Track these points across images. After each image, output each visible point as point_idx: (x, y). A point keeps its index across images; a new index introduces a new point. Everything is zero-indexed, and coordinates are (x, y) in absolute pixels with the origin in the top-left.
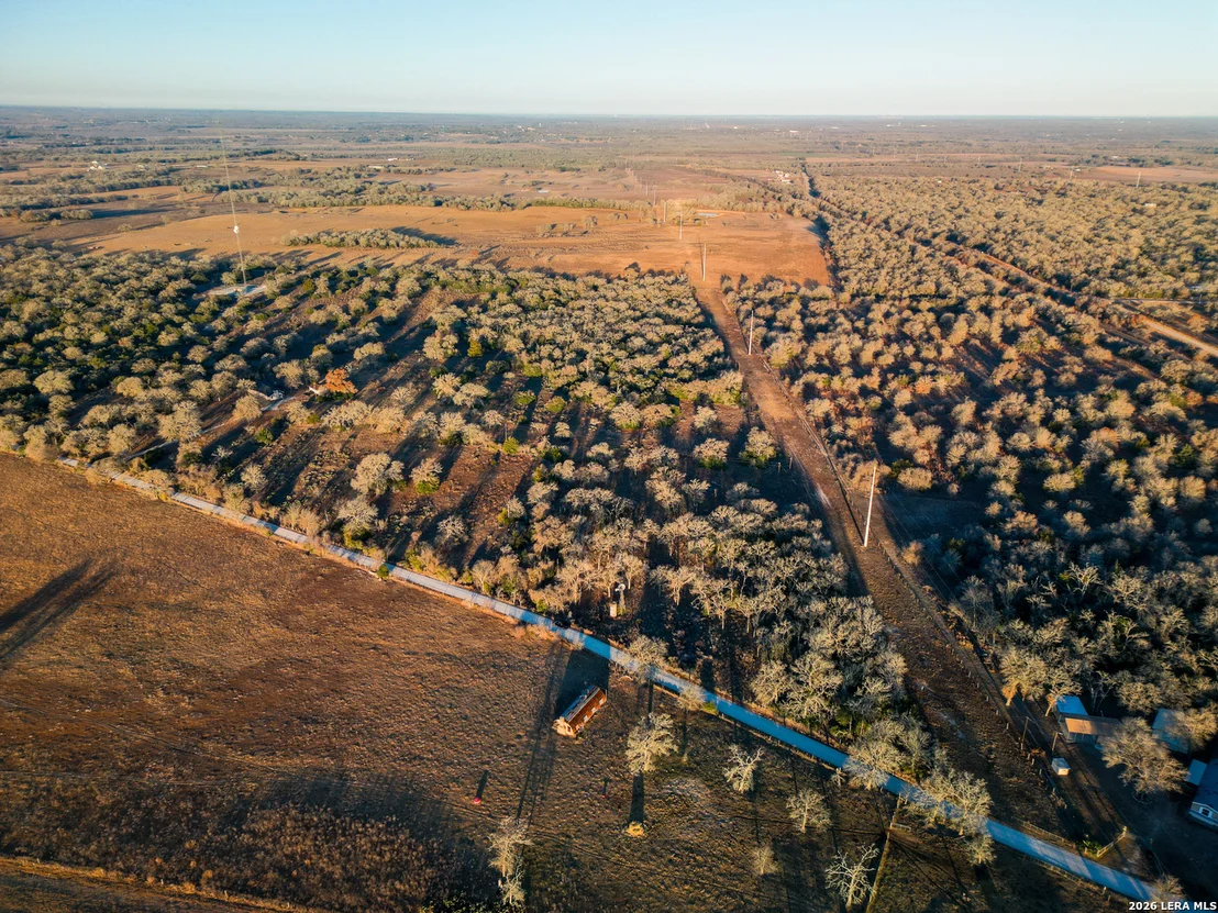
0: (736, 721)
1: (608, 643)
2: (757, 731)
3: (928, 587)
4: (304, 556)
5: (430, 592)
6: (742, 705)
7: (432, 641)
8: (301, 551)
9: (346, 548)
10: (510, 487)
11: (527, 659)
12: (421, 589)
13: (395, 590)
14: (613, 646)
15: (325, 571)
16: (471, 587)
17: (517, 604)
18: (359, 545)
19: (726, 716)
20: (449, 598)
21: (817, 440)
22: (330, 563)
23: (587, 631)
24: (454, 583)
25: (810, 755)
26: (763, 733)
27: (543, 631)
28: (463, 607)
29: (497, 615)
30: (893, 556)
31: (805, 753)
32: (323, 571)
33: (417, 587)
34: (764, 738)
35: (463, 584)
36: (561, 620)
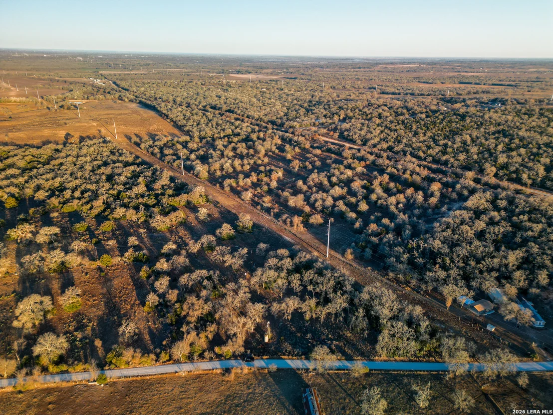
0: (381, 370)
1: (282, 358)
2: (394, 370)
3: (369, 268)
4: (20, 396)
5: (148, 378)
6: (373, 360)
7: (183, 410)
8: (12, 393)
9: (52, 374)
10: (129, 287)
11: (250, 391)
12: (139, 378)
13: (120, 387)
14: (285, 359)
15: (49, 399)
16: (171, 362)
17: (211, 359)
18: (64, 367)
19: (375, 370)
20: (164, 376)
21: (258, 211)
22: (49, 391)
23: (265, 357)
24: (158, 364)
25: (424, 371)
26: (397, 371)
27: (243, 369)
28: (180, 377)
29: (206, 372)
30: (342, 258)
31: (421, 371)
32: (48, 399)
33: (135, 378)
34: (399, 372)
35: (165, 362)
36: (246, 357)
